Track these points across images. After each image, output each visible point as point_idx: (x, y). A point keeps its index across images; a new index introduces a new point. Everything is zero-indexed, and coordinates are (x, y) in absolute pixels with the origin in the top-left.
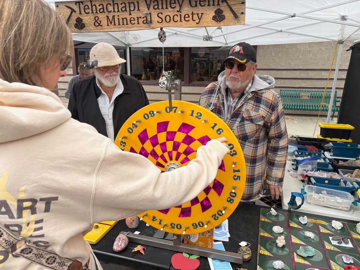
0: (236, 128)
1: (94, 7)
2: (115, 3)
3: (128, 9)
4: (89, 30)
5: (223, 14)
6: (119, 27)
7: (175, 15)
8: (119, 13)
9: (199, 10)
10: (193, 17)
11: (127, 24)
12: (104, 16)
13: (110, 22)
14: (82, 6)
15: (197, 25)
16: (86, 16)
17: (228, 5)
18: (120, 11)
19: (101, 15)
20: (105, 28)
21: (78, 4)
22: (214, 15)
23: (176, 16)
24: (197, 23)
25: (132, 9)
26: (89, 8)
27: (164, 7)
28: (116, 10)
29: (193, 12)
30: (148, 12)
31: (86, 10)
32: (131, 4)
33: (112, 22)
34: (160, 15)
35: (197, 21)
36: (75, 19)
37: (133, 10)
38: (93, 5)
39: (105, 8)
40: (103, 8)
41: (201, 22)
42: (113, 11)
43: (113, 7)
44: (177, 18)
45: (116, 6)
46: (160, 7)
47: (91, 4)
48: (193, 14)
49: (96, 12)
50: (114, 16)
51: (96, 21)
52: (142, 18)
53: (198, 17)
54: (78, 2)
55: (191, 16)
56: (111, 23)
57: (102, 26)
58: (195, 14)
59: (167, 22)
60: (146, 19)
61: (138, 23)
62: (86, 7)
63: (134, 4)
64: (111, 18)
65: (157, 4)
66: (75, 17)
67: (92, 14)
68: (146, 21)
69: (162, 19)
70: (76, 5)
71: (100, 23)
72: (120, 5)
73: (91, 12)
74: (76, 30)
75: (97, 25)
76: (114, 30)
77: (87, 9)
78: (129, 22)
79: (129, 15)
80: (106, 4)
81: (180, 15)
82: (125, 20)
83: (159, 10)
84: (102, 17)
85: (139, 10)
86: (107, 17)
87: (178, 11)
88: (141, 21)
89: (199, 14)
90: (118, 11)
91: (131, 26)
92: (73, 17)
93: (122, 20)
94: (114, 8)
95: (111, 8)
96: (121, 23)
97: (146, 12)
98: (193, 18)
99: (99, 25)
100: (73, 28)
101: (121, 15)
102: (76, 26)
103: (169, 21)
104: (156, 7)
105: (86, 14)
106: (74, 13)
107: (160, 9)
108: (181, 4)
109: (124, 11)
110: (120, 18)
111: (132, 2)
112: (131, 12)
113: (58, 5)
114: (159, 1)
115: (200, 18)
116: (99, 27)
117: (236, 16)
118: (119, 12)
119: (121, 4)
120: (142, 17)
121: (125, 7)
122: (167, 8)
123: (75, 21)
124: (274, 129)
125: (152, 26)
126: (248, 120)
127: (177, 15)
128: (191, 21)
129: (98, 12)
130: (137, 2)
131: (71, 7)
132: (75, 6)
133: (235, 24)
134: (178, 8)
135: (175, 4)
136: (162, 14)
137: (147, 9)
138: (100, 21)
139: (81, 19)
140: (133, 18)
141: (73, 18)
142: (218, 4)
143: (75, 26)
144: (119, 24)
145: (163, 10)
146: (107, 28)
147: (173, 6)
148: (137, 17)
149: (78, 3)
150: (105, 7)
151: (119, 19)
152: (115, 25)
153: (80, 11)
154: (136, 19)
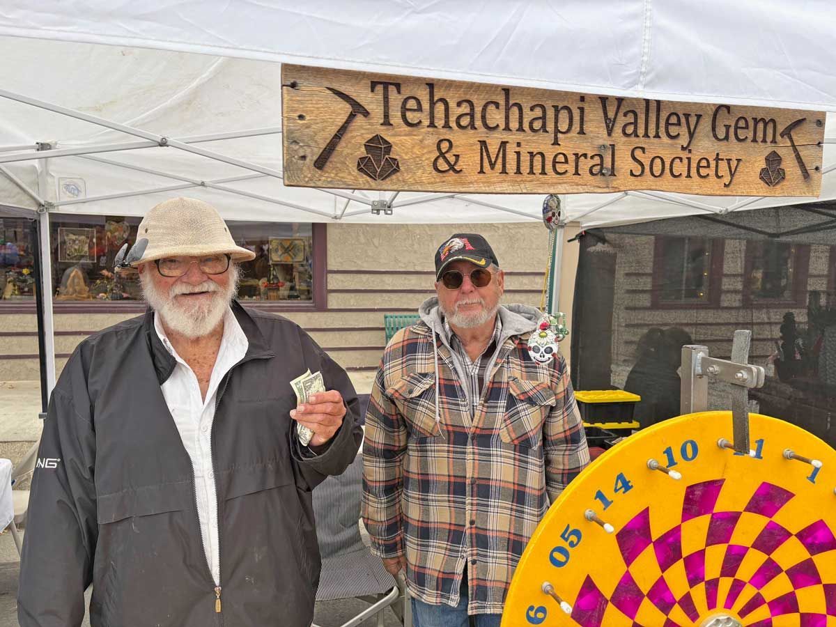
0: (504, 425)
1: (440, 108)
2: (511, 102)
3: (550, 127)
4: (413, 184)
5: (782, 167)
6: (516, 181)
7: (677, 157)
8: (519, 137)
9: (733, 150)
10: (717, 166)
11: (543, 173)
12: (471, 141)
13: (490, 161)
14: (396, 99)
15: (726, 189)
16: (405, 135)
17: (793, 146)
18: (524, 131)
19: (463, 137)
20: (469, 179)
21: (380, 88)
22: (764, 166)
23: (678, 160)
24: (726, 186)
25: (563, 126)
26: (420, 109)
27: (652, 132)
28: (514, 125)
29: (718, 154)
30: (608, 143)
31: (409, 115)
32: (562, 111)
33: (495, 162)
34: (638, 153)
35: (727, 180)
36: (364, 142)
37: (564, 131)
38: (436, 99)
39: (478, 115)
40: (472, 115)
41: (735, 180)
42: (502, 126)
43: (503, 115)
44: (680, 168)
45: (515, 112)
46: (641, 131)
47: (432, 94)
48: (717, 159)
49: (447, 126)
50: (504, 144)
51: (442, 155)
52: (589, 158)
53: (730, 168)
54: (381, 83)
55: (713, 164)
56: (492, 165)
57: (461, 174)
58: (722, 160)
59: (655, 176)
60: (599, 162)
61: (577, 173)
62: (412, 104)
63: (570, 111)
64: (493, 148)
65: (633, 121)
66: (363, 131)
67: (431, 129)
68: (599, 167)
69: (642, 165)
70: (372, 91)
71: (456, 163)
72: (526, 110)
73: (426, 122)
74: (363, 179)
75: (445, 167)
76: (498, 190)
77: (414, 110)
78: (549, 167)
79: (553, 144)
80: (483, 103)
81: (689, 159)
82: (538, 159)
83: (637, 140)
84: (465, 143)
85: (582, 132)
86: (483, 143)
87: (683, 148)
88: (585, 165)
89: (731, 159)
90: (521, 129)
91: (555, 181)
92: (355, 134)
93: (529, 158)
94: (507, 118)
95: (498, 117)
96: (525, 167)
97: (601, 142)
98: (717, 171)
99: (452, 167)
100: (350, 174)
101: (528, 141)
102: (364, 166)
103: (660, 172)
104: (630, 130)
105: (408, 129)
106: (360, 119)
107: (641, 135)
108: (692, 128)
109: (540, 130)
110: (524, 151)
111: (566, 108)
112: (560, 135)
113: (298, 81)
114: (639, 114)
115: (733, 171)
116: (451, 176)
117: (806, 175)
118: (522, 134)
119: (532, 109)
120: (590, 154)
121: (544, 118)
122: (657, 136)
123: (363, 149)
124: (561, 417)
125: (615, 184)
126: (522, 401)
127: (681, 159)
128: (713, 178)
129: (453, 124)
130: (579, 108)
131: (353, 95)
132: (371, 95)
133: (804, 195)
134: (684, 140)
135: (677, 128)
136: (644, 153)
137: (606, 132)
138: (457, 156)
139: (386, 142)
140: (564, 154)
141: (353, 137)
142: (774, 141)
143: (359, 165)
144: (518, 172)
145: (647, 140)
146: (476, 181)
147: (674, 130)
148: (576, 155)
149: (382, 86)
150: (478, 110)
151: (518, 153)
152: (504, 171)
153: (386, 116)
154: (572, 158)
